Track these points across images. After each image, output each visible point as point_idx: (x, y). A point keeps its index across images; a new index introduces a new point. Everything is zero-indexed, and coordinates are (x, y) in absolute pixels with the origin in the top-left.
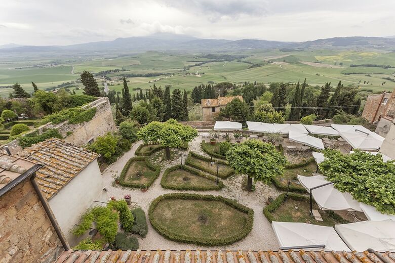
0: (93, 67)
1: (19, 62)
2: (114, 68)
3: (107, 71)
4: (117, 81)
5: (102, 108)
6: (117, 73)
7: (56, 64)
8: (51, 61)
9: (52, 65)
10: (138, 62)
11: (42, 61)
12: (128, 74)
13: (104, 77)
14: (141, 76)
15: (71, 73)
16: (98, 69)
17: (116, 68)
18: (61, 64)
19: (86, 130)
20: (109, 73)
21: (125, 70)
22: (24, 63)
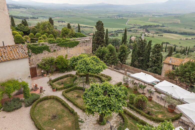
0: (141, 21)
1: (102, 14)
2: (156, 24)
3: (150, 25)
4: (153, 34)
5: (84, 43)
6: (157, 28)
7: (119, 17)
8: (117, 14)
9: (117, 17)
10: (179, 21)
11: (113, 14)
12: (165, 30)
13: (145, 29)
14: (176, 33)
15: (126, 24)
16: (144, 23)
17: (158, 24)
18: (122, 17)
19: (67, 52)
20: (150, 27)
21: (164, 26)
22: (104, 14)
